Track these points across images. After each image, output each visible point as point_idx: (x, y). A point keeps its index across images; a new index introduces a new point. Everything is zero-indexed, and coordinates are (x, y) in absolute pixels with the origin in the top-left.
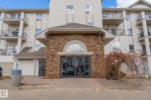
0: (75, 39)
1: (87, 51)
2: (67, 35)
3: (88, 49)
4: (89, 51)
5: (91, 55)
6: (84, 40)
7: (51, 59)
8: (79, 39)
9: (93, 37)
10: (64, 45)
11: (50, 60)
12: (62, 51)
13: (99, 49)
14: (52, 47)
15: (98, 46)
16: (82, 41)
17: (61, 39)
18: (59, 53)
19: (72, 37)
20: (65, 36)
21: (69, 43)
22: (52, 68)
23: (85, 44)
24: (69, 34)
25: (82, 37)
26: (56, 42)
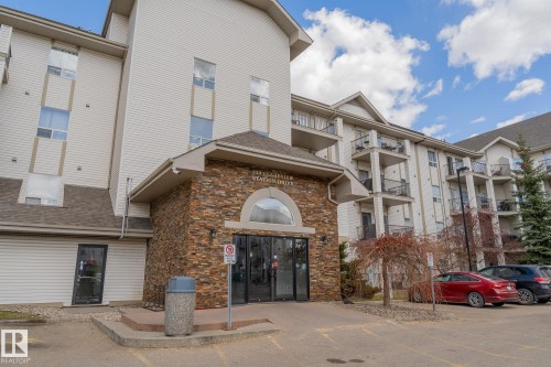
0: (273, 185)
1: (301, 223)
2: (251, 169)
3: (303, 217)
4: (306, 223)
5: (311, 235)
6: (295, 191)
7: (204, 241)
8: (281, 187)
9: (314, 186)
10: (244, 200)
11: (200, 244)
12: (237, 217)
13: (327, 221)
14: (209, 202)
15: (325, 211)
16: (290, 195)
17: (236, 179)
18: (230, 224)
19: (265, 178)
20: (245, 172)
21: (256, 193)
22: (207, 271)
23: (297, 204)
24: (258, 168)
25: (290, 182)
26: (218, 188)
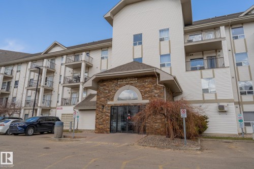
0: (127, 84)
1: (141, 98)
2: (118, 80)
3: (143, 96)
4: (144, 99)
5: (147, 103)
6: (138, 84)
7: (101, 110)
8: (131, 84)
9: (149, 80)
10: (115, 93)
11: (99, 111)
12: (112, 100)
13: (157, 95)
14: (102, 95)
15: (155, 91)
16: (136, 86)
17: (112, 85)
18: (109, 103)
19: (124, 82)
20: (116, 81)
21: (120, 89)
22: (102, 120)
23: (139, 90)
24: (120, 79)
25: (135, 81)
26: (106, 90)
